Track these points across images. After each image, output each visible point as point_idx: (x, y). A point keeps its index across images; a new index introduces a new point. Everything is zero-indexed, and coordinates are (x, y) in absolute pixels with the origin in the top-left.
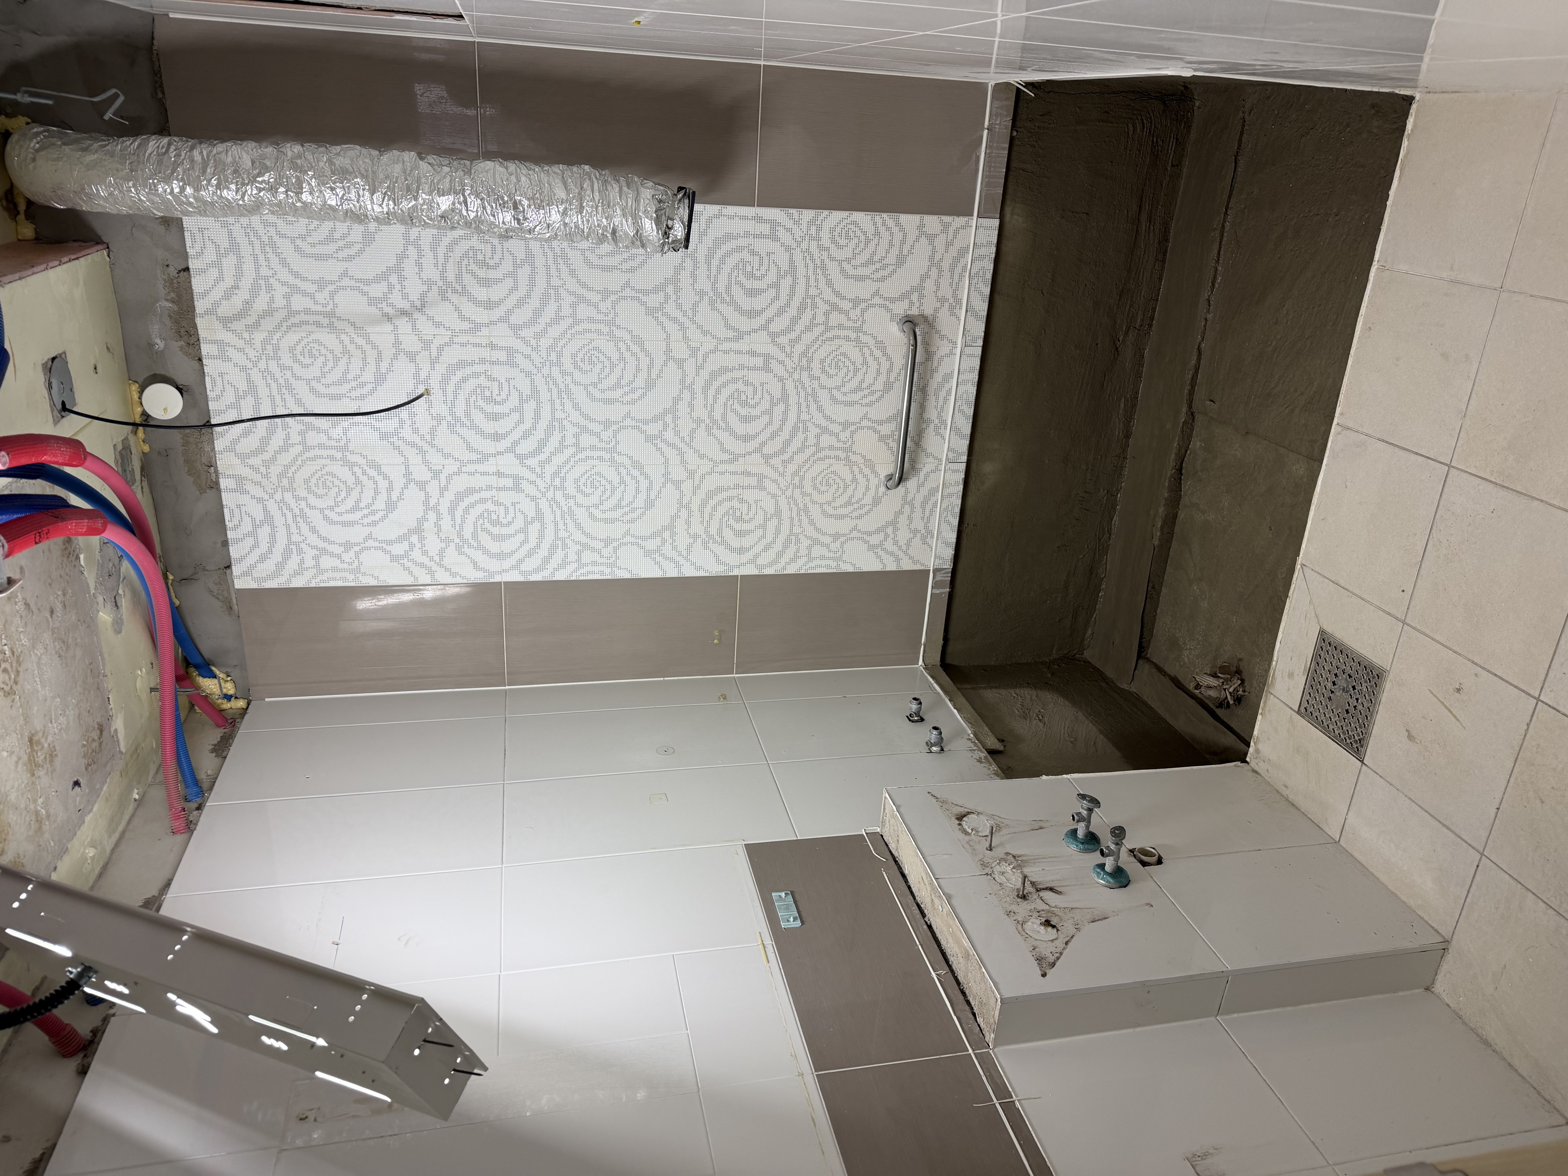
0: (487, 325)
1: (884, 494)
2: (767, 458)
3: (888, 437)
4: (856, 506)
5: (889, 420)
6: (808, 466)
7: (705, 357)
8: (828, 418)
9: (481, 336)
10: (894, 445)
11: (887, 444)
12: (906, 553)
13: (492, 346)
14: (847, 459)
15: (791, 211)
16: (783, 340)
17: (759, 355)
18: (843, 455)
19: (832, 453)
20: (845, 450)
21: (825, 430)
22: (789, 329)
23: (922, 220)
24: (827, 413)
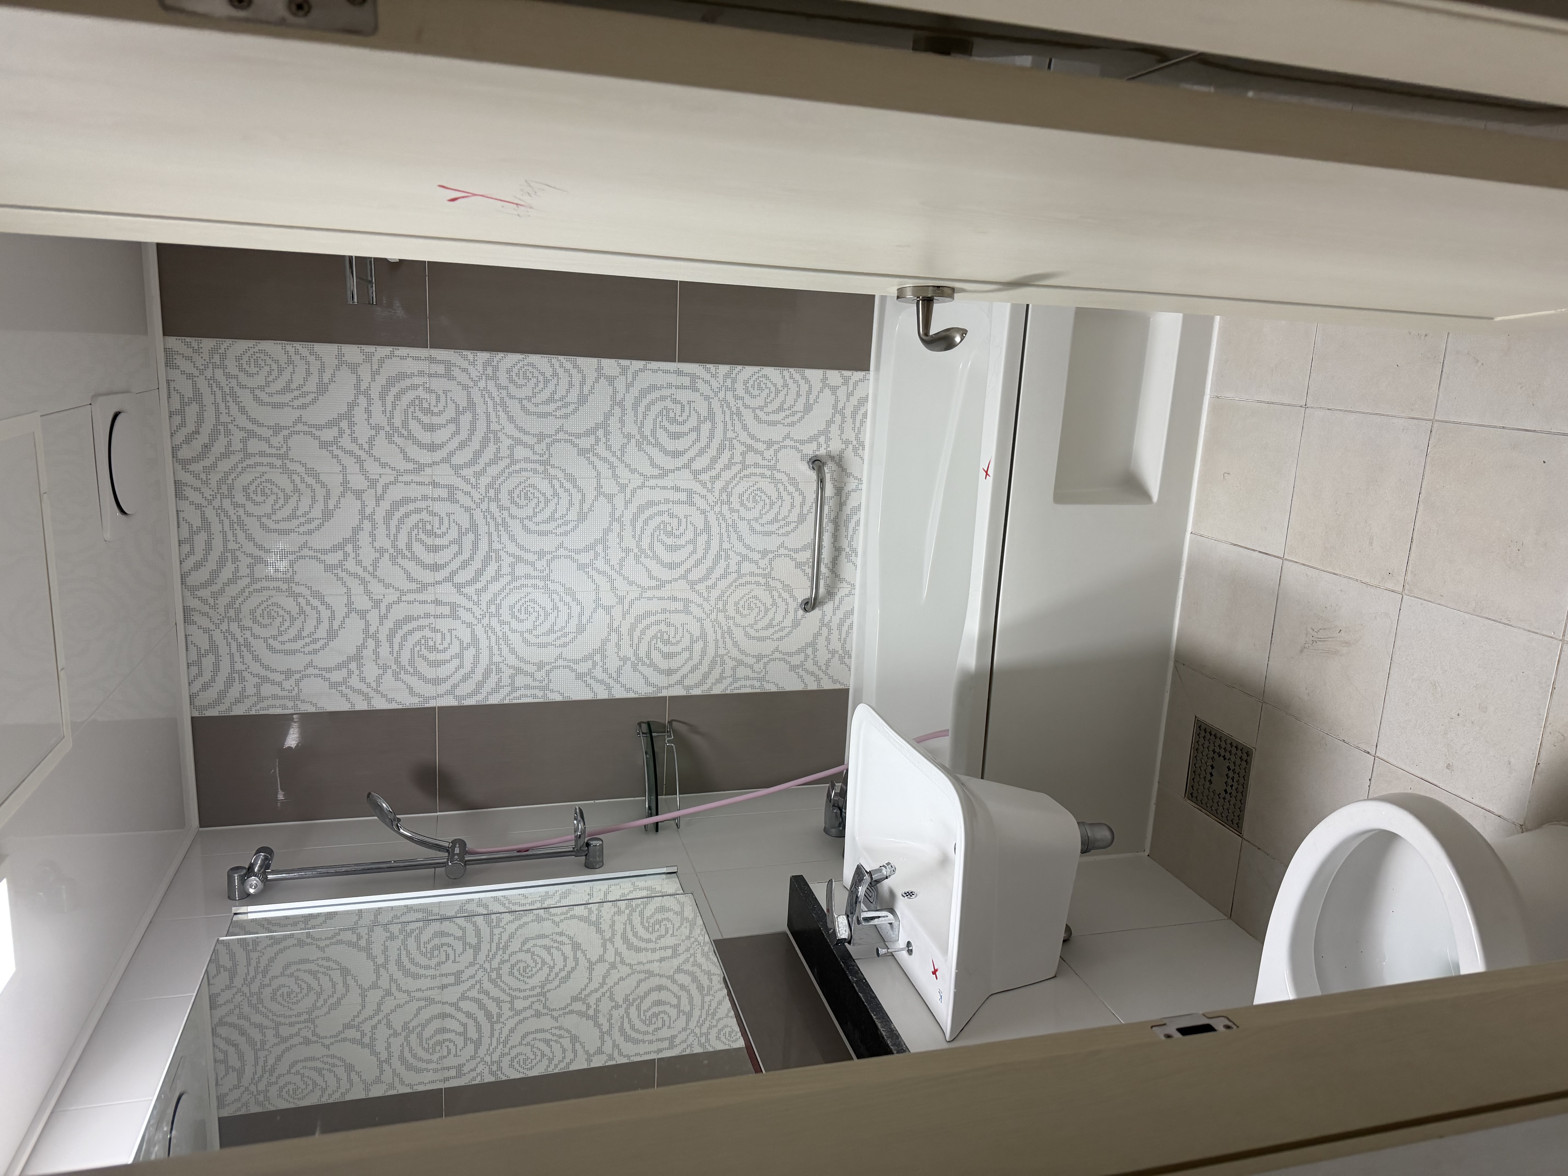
0: (430, 466)
1: (803, 617)
2: (692, 584)
3: (804, 564)
4: (776, 628)
5: (804, 548)
6: (730, 590)
7: (634, 491)
8: (747, 547)
9: (424, 475)
10: (809, 571)
11: (804, 571)
12: (826, 674)
13: (435, 484)
14: (767, 584)
15: (708, 366)
16: (705, 477)
17: (684, 490)
18: (763, 581)
19: (753, 579)
20: (765, 576)
21: (745, 558)
22: (710, 468)
23: (824, 375)
24: (747, 541)
